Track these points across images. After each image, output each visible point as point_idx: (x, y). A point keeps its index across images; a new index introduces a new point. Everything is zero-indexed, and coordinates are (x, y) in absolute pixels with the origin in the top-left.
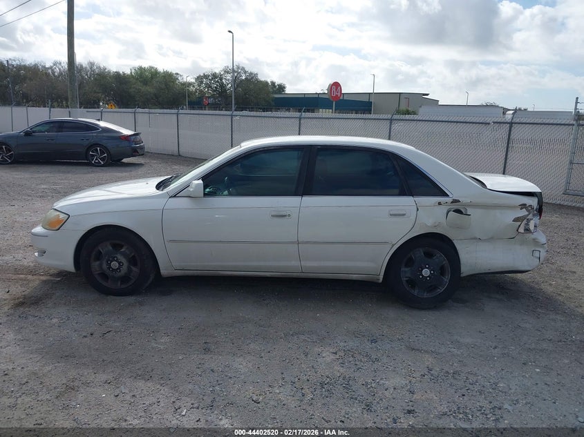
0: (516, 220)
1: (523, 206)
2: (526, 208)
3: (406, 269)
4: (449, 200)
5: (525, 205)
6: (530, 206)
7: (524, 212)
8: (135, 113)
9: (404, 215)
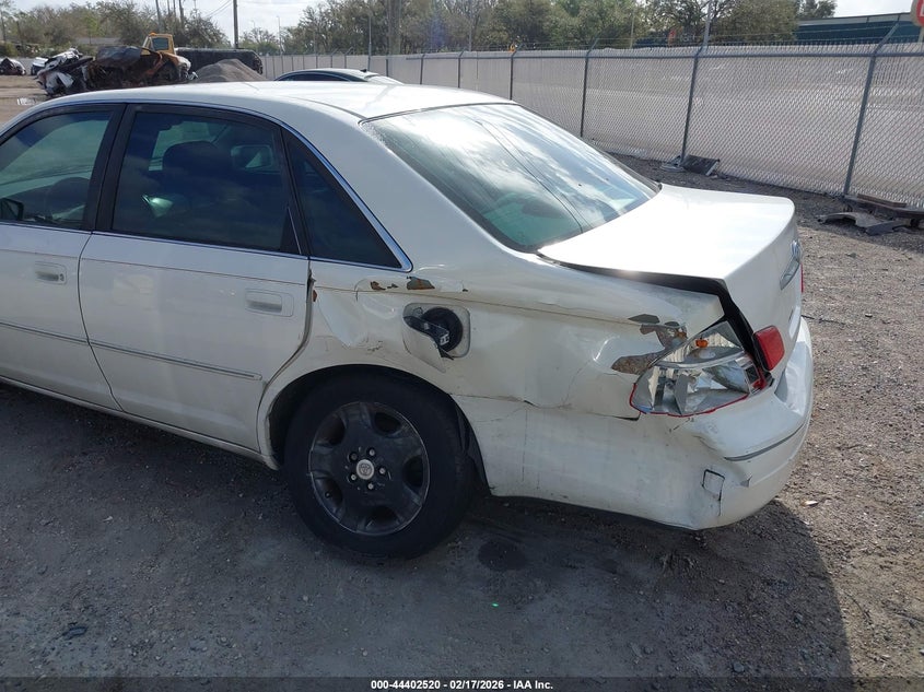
0: (623, 365)
1: (648, 323)
2: (659, 330)
3: (325, 451)
4: (400, 278)
5: (655, 319)
6: (673, 324)
7: (650, 344)
8: (422, 59)
9: (278, 308)
